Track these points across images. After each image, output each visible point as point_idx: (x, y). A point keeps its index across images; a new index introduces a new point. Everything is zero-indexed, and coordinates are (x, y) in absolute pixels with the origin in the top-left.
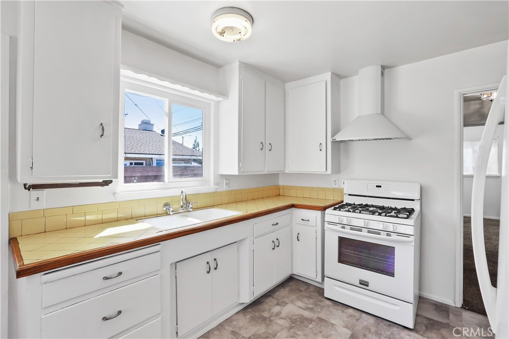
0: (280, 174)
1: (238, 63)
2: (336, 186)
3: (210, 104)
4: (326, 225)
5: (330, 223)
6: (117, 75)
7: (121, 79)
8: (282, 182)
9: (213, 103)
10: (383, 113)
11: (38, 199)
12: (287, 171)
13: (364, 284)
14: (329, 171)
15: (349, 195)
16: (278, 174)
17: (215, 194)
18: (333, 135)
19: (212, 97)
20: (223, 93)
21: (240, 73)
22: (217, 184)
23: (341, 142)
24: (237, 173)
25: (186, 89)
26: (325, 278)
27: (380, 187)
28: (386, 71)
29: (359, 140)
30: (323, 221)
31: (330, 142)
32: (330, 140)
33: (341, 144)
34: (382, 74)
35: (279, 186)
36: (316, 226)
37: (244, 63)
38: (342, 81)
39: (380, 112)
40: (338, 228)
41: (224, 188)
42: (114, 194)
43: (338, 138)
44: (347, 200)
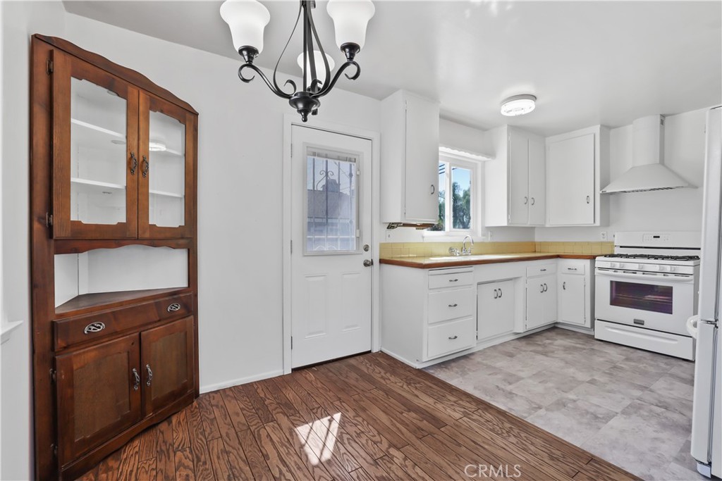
0: (536, 229)
1: (506, 127)
2: (605, 240)
3: (476, 164)
4: (597, 271)
5: (600, 268)
6: (437, 151)
7: (440, 154)
8: (538, 238)
9: (480, 165)
10: (662, 162)
11: (389, 236)
12: (547, 226)
13: (639, 323)
14: (598, 223)
15: (621, 247)
16: (534, 227)
17: (482, 244)
18: (602, 188)
19: (480, 158)
20: (491, 154)
21: (508, 135)
22: (483, 235)
23: (612, 193)
24: (505, 224)
25: (467, 155)
26: (596, 321)
27: (659, 237)
28: (667, 120)
29: (633, 191)
30: (593, 267)
31: (599, 195)
32: (598, 192)
33: (611, 196)
34: (662, 122)
35: (534, 242)
36: (584, 275)
37: (511, 126)
38: (612, 132)
39: (658, 161)
40: (611, 272)
41: (489, 240)
42: (423, 237)
43: (608, 190)
44: (617, 251)
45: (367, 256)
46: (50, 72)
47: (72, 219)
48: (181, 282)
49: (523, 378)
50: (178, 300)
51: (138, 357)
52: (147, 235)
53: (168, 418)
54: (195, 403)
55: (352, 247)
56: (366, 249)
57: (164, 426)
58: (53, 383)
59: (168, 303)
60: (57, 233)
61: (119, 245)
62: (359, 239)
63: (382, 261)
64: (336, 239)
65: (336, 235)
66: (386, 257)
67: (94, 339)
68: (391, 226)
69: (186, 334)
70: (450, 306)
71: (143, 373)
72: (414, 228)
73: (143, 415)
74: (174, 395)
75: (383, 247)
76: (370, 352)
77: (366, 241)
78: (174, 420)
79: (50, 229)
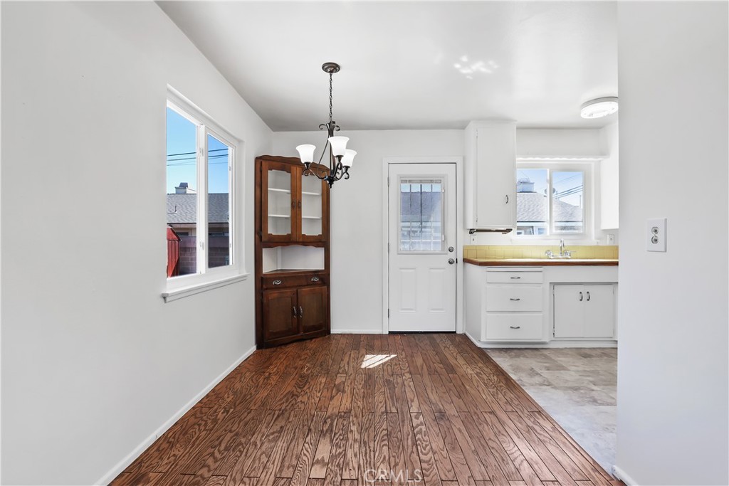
3: (589, 165)
9: (593, 165)
11: (474, 239)
17: (596, 247)
20: (605, 152)
22: (599, 239)
41: (608, 243)
45: (452, 256)
46: (261, 171)
47: (269, 233)
48: (321, 267)
49: (569, 370)
50: (317, 276)
51: (296, 301)
52: (301, 240)
53: (311, 339)
54: (327, 337)
55: (439, 249)
56: (451, 250)
57: (308, 341)
58: (262, 303)
59: (312, 276)
60: (263, 239)
61: (288, 245)
62: (444, 242)
63: (466, 261)
64: (430, 243)
65: (430, 239)
66: (470, 257)
67: (277, 287)
68: (471, 232)
69: (322, 295)
70: (511, 299)
71: (298, 310)
72: (501, 233)
73: (299, 332)
74: (314, 328)
75: (465, 249)
76: (455, 332)
77: (451, 244)
78: (314, 340)
79: (261, 237)
